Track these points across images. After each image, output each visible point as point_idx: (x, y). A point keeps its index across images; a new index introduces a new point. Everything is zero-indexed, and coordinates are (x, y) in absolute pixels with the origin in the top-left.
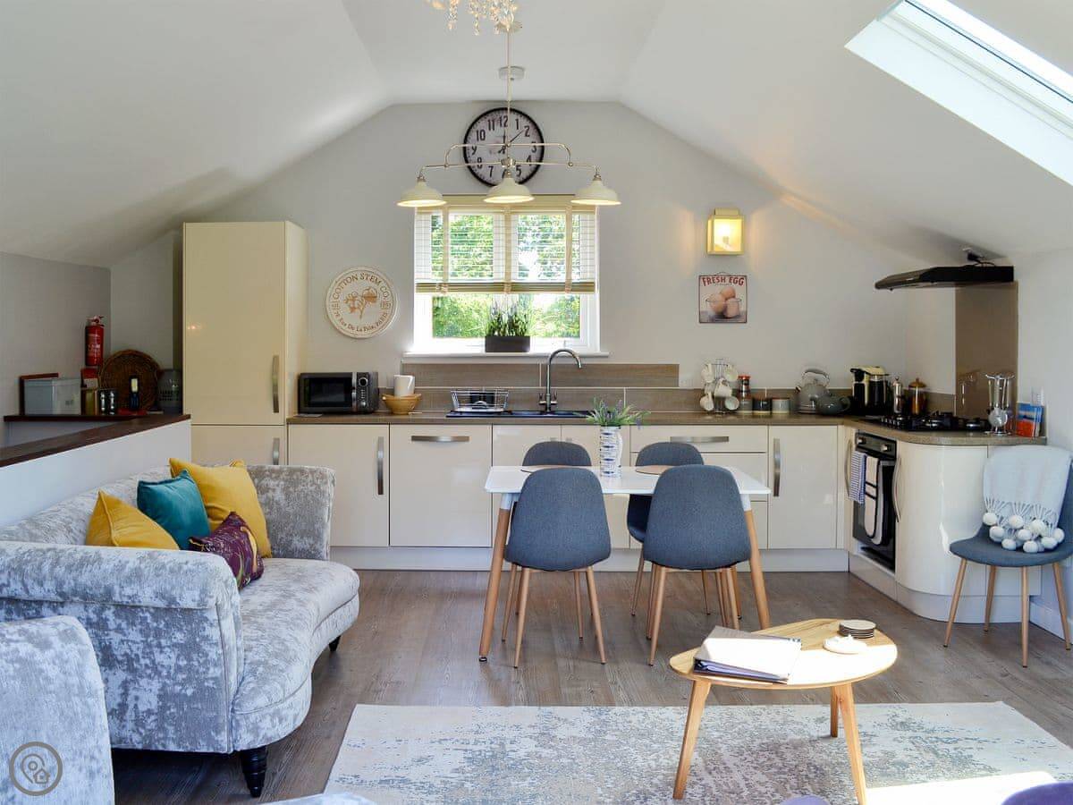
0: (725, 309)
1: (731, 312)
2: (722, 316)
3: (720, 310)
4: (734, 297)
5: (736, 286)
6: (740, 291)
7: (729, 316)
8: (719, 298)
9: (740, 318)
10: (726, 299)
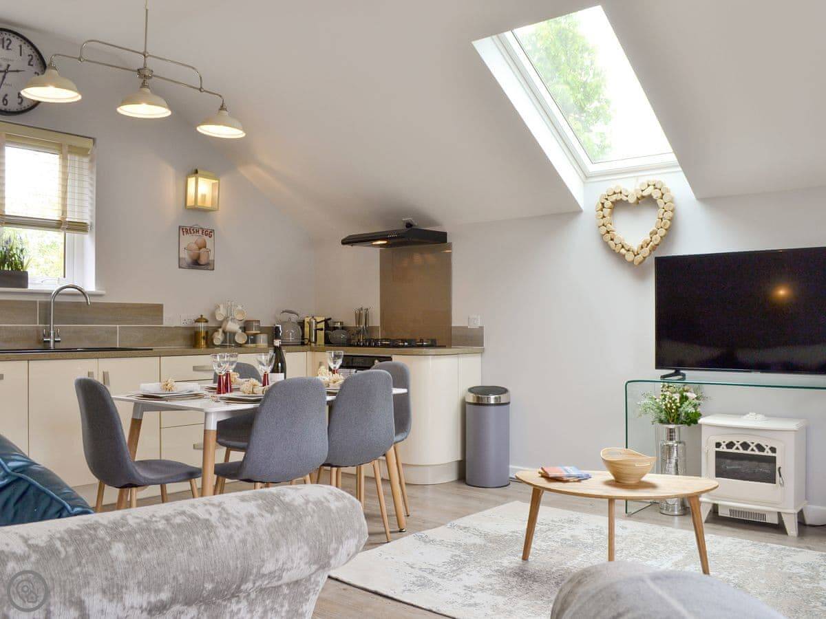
0: (199, 257)
1: (203, 260)
2: (196, 263)
3: (195, 258)
4: (205, 247)
5: (207, 238)
6: (209, 241)
7: (201, 263)
8: (195, 247)
9: (209, 266)
10: (200, 248)
